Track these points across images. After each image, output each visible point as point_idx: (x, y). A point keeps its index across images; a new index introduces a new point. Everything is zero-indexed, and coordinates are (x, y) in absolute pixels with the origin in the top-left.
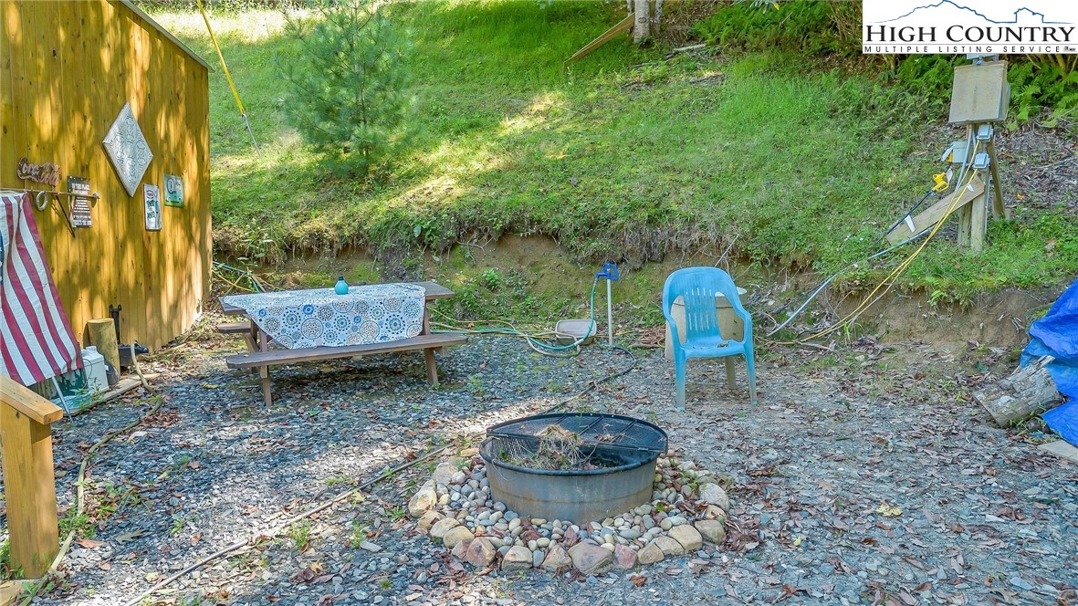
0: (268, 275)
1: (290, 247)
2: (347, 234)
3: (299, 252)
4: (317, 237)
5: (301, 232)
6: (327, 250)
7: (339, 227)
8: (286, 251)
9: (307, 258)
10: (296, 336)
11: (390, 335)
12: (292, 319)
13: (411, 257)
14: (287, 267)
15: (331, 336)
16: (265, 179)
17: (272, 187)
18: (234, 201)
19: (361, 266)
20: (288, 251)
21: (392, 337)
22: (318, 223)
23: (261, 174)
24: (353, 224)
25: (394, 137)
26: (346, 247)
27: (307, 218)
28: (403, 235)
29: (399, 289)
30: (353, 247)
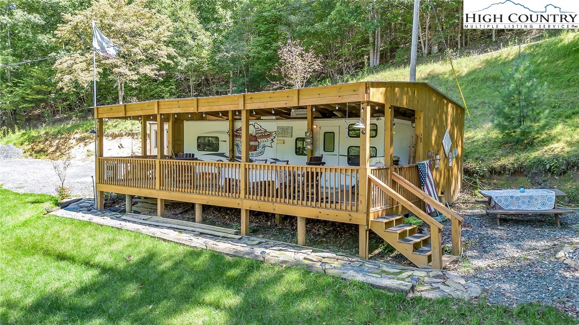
0: (483, 181)
1: (492, 171)
2: (516, 167)
3: (496, 173)
4: (504, 168)
5: (497, 164)
6: (507, 172)
7: (513, 164)
8: (490, 172)
9: (499, 175)
10: (507, 206)
11: (541, 207)
12: (506, 200)
13: (545, 177)
14: (490, 178)
15: (519, 206)
16: (479, 143)
17: (483, 147)
18: (468, 153)
19: (521, 179)
20: (491, 172)
21: (543, 209)
22: (504, 161)
23: (478, 141)
24: (519, 163)
25: (536, 126)
26: (515, 171)
27: (499, 160)
28: (541, 167)
29: (544, 192)
30: (518, 171)
